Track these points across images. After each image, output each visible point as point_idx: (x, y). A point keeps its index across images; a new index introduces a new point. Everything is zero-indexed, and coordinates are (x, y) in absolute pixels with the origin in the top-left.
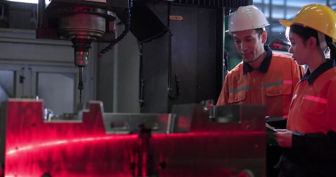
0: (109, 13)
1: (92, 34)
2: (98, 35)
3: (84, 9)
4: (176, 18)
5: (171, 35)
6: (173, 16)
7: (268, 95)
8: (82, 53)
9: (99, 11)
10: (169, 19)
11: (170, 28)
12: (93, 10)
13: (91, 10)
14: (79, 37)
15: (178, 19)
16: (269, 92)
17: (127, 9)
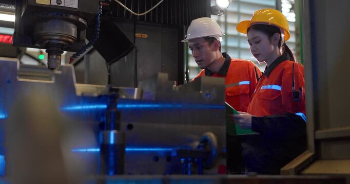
0: (80, 20)
1: (64, 38)
2: (70, 40)
3: (57, 14)
4: (142, 36)
5: (137, 51)
6: (139, 34)
7: (228, 94)
8: (55, 57)
9: (72, 17)
10: (135, 37)
11: (136, 44)
12: (66, 16)
13: (64, 16)
14: (52, 41)
15: (143, 37)
16: (229, 92)
17: (97, 16)
